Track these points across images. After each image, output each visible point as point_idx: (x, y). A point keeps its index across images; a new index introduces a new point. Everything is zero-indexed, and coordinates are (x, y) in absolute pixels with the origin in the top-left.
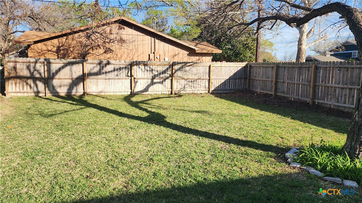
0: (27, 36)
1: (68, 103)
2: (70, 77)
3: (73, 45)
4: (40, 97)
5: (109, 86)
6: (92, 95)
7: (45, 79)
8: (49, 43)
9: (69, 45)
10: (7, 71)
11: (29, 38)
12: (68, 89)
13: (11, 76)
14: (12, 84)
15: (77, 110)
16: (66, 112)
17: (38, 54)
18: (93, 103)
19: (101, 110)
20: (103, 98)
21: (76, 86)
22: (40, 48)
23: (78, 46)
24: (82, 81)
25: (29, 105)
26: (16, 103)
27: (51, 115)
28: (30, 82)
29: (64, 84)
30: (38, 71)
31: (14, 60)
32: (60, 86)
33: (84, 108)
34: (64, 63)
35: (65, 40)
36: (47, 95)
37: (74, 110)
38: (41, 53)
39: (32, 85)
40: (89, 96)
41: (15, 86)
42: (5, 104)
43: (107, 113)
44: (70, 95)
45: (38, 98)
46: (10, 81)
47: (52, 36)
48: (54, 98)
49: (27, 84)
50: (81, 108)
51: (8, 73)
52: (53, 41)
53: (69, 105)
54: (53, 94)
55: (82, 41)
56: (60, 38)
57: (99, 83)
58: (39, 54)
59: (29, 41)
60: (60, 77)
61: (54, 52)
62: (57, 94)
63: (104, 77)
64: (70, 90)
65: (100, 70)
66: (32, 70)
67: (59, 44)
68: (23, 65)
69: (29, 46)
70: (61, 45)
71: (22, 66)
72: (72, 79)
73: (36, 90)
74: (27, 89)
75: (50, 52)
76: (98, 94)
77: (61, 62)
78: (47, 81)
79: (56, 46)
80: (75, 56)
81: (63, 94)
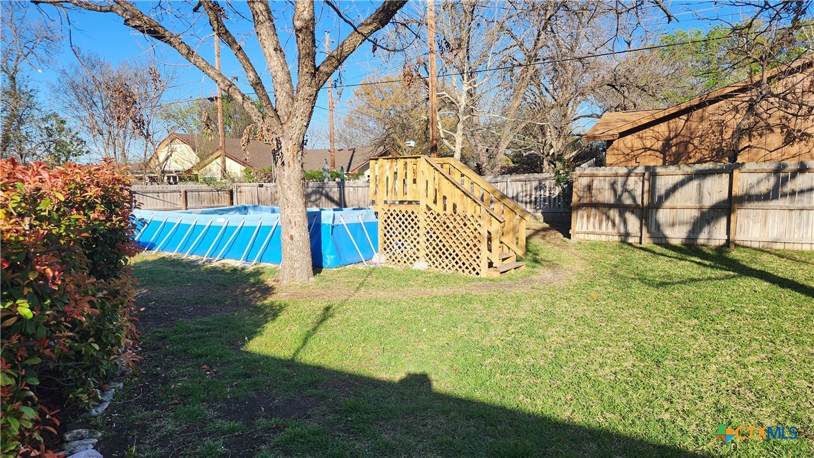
0: (607, 124)
1: (692, 261)
2: (698, 205)
3: (700, 133)
4: (630, 244)
5: (800, 228)
6: (747, 247)
7: (642, 208)
8: (648, 133)
9: (692, 134)
10: (576, 192)
11: (611, 128)
12: (690, 232)
13: (581, 202)
14: (582, 217)
15: (717, 278)
16: (693, 280)
17: (625, 157)
18: (754, 266)
19: (782, 286)
20: (781, 256)
21: (709, 223)
22: (629, 145)
23: (713, 132)
24: (725, 215)
25: (615, 259)
26: (590, 254)
27: (663, 284)
28: (614, 213)
29: (682, 219)
30: (629, 192)
31: (589, 172)
32: (673, 225)
33: (733, 277)
34: (686, 173)
35: (684, 121)
36: (643, 241)
37: (709, 278)
38: (631, 156)
39: (617, 220)
40: (742, 249)
41: (588, 222)
42: (572, 253)
43: (803, 297)
44: (693, 244)
45: (625, 246)
46: (580, 212)
47: (657, 118)
48: (658, 249)
49: (608, 218)
50: (727, 277)
51: (578, 196)
52: (656, 128)
53: (695, 265)
54: (657, 241)
55: (724, 121)
56: (674, 120)
57: (770, 221)
58: (627, 157)
59: (611, 133)
60: (675, 204)
61: (657, 151)
62: (663, 241)
63: (787, 204)
64: (693, 233)
65: (776, 188)
66: (619, 189)
67: (670, 134)
68: (604, 180)
69: (610, 143)
70: (672, 134)
71: (603, 182)
72: (700, 208)
73: (622, 230)
74: (607, 227)
75: (649, 152)
76: (766, 246)
77: (680, 172)
78: (646, 213)
79: (661, 138)
80: (704, 155)
81: (676, 242)
